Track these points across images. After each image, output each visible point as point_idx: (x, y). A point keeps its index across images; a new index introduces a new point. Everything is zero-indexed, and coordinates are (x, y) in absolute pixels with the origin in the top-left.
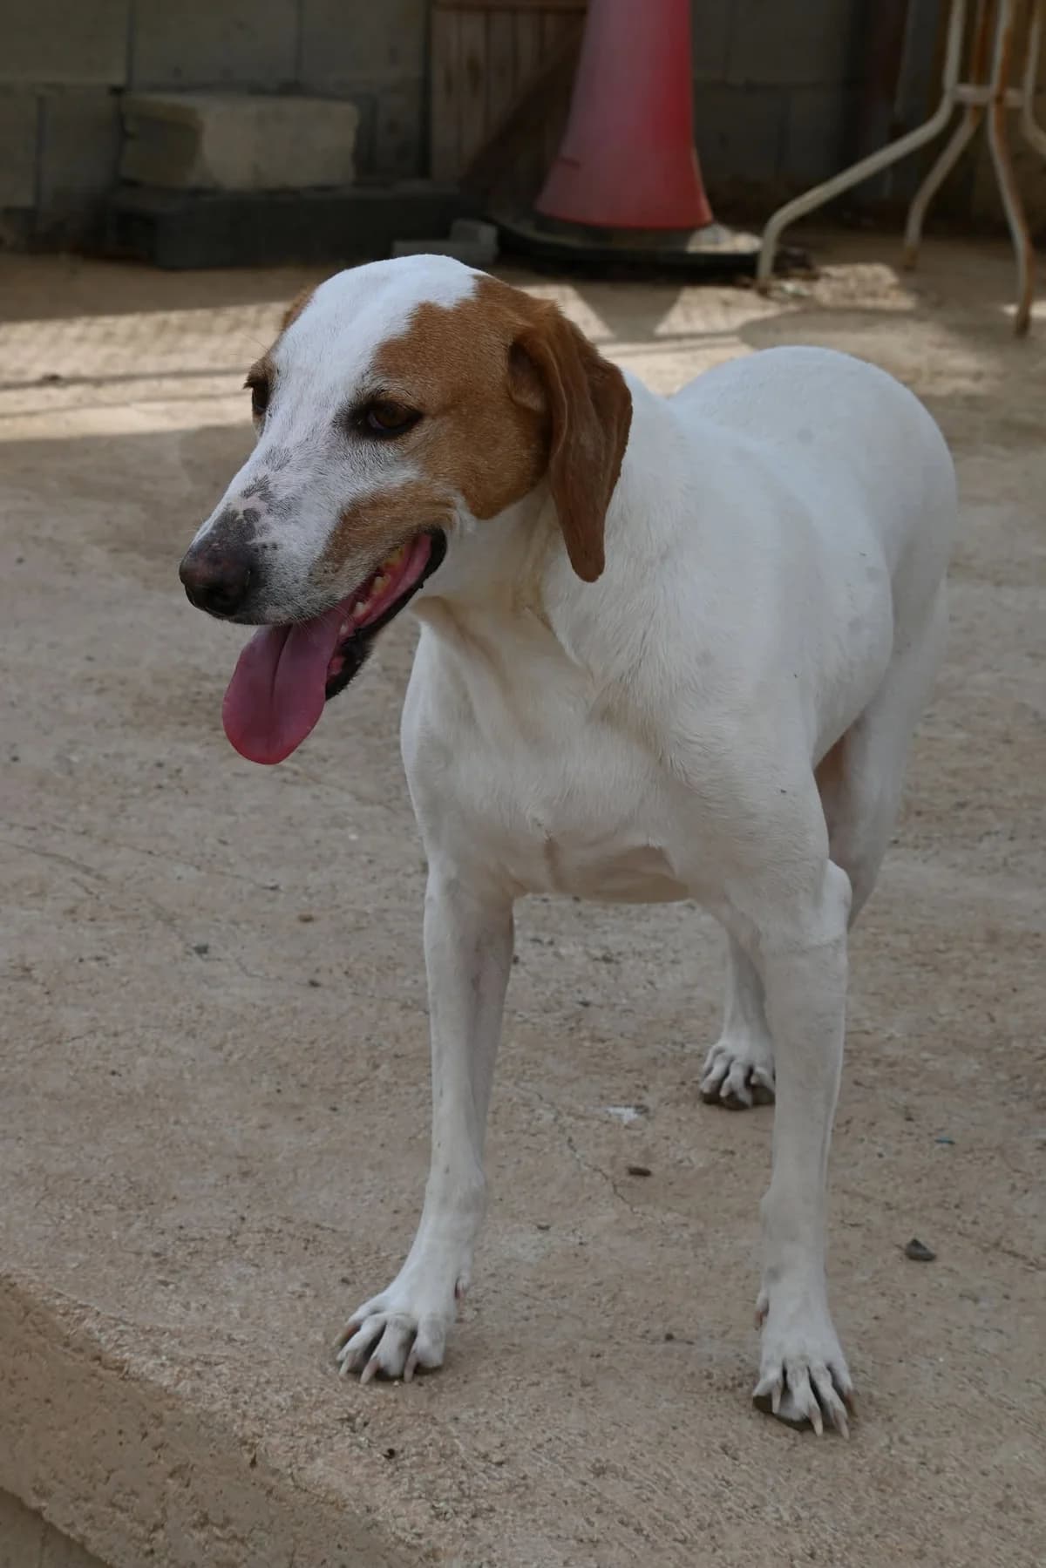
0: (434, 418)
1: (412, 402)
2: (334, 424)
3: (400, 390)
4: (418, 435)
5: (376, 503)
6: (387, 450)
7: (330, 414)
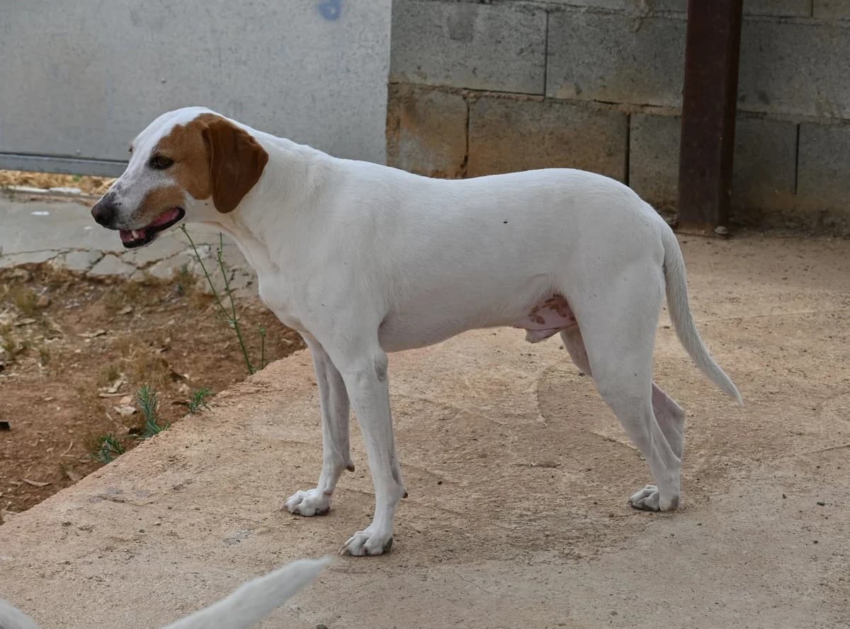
0: (178, 162)
1: (168, 156)
2: (146, 164)
3: (166, 153)
4: (173, 168)
5: (159, 190)
6: (162, 173)
7: (144, 161)
